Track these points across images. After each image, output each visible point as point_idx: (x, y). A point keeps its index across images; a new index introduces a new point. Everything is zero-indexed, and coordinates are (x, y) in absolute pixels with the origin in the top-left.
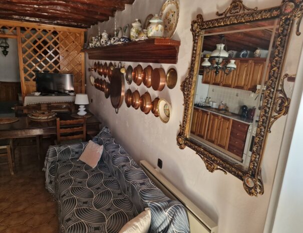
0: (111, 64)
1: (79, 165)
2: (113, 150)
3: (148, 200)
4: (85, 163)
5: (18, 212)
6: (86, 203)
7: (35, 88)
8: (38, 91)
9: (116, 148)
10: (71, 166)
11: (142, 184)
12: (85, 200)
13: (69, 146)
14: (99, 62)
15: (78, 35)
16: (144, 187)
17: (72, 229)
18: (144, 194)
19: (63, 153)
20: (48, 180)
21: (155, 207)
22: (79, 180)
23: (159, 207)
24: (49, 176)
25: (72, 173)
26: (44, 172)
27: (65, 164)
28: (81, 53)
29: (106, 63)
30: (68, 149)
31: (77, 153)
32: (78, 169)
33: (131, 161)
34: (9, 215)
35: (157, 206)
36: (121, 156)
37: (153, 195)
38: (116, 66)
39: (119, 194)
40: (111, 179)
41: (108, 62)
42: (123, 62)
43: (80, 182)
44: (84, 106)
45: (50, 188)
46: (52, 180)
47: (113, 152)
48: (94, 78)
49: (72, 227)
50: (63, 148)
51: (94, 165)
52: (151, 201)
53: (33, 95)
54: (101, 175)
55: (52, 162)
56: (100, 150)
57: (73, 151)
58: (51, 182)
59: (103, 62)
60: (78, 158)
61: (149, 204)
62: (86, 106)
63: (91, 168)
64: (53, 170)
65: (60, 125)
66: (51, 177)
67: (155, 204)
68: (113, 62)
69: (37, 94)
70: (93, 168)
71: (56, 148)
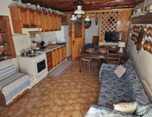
0: (141, 26)
1: (113, 74)
2: (130, 71)
3: (137, 98)
4: (116, 74)
5: (88, 84)
6: (110, 90)
7: (104, 39)
8: (105, 40)
9: (131, 71)
10: (109, 73)
11: (137, 90)
12: (110, 88)
13: (111, 65)
14: (136, 25)
15: (128, 12)
16: (138, 92)
17: (101, 96)
18: (136, 95)
19: (108, 67)
20: (100, 77)
21: (139, 103)
22: (110, 80)
23: (142, 103)
24: (101, 75)
25: (109, 76)
26: (99, 73)
27: (107, 72)
28: (128, 21)
29: (139, 26)
30: (110, 66)
31: (114, 69)
32: (112, 76)
33: (137, 79)
34: (85, 84)
35: (141, 102)
36: (132, 75)
37: (141, 97)
38: (143, 27)
39: (127, 93)
40: (126, 85)
41: (140, 25)
42: (147, 25)
43: (111, 81)
44: (122, 48)
45: (100, 80)
46: (102, 77)
47: (129, 72)
48: (132, 34)
49: (102, 96)
50: (108, 65)
51: (120, 76)
52: (138, 100)
53: (103, 42)
54: (122, 82)
55: (103, 70)
56: (124, 70)
57: (112, 67)
58: (101, 78)
59: (137, 25)
60: (113, 71)
61: (137, 100)
62: (123, 48)
63: (118, 77)
64: (102, 73)
65: (109, 55)
66: (101, 76)
67: (140, 102)
68: (142, 25)
69: (104, 41)
70: (119, 77)
71: (105, 65)
